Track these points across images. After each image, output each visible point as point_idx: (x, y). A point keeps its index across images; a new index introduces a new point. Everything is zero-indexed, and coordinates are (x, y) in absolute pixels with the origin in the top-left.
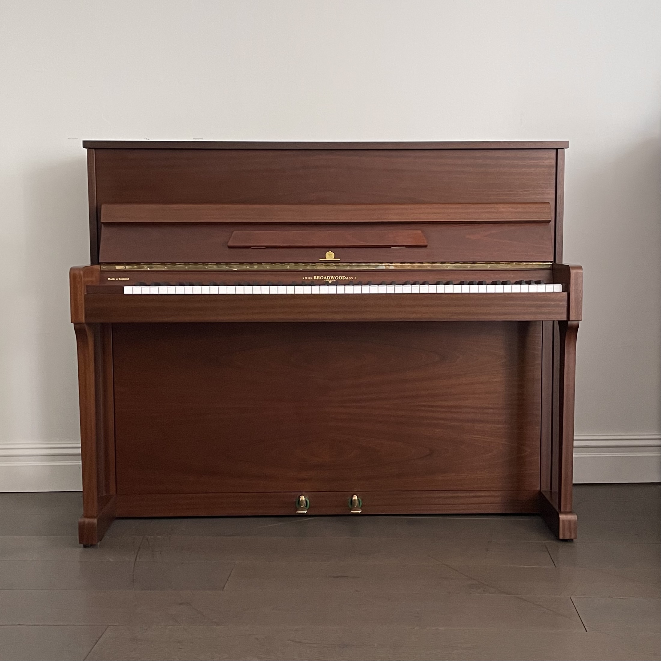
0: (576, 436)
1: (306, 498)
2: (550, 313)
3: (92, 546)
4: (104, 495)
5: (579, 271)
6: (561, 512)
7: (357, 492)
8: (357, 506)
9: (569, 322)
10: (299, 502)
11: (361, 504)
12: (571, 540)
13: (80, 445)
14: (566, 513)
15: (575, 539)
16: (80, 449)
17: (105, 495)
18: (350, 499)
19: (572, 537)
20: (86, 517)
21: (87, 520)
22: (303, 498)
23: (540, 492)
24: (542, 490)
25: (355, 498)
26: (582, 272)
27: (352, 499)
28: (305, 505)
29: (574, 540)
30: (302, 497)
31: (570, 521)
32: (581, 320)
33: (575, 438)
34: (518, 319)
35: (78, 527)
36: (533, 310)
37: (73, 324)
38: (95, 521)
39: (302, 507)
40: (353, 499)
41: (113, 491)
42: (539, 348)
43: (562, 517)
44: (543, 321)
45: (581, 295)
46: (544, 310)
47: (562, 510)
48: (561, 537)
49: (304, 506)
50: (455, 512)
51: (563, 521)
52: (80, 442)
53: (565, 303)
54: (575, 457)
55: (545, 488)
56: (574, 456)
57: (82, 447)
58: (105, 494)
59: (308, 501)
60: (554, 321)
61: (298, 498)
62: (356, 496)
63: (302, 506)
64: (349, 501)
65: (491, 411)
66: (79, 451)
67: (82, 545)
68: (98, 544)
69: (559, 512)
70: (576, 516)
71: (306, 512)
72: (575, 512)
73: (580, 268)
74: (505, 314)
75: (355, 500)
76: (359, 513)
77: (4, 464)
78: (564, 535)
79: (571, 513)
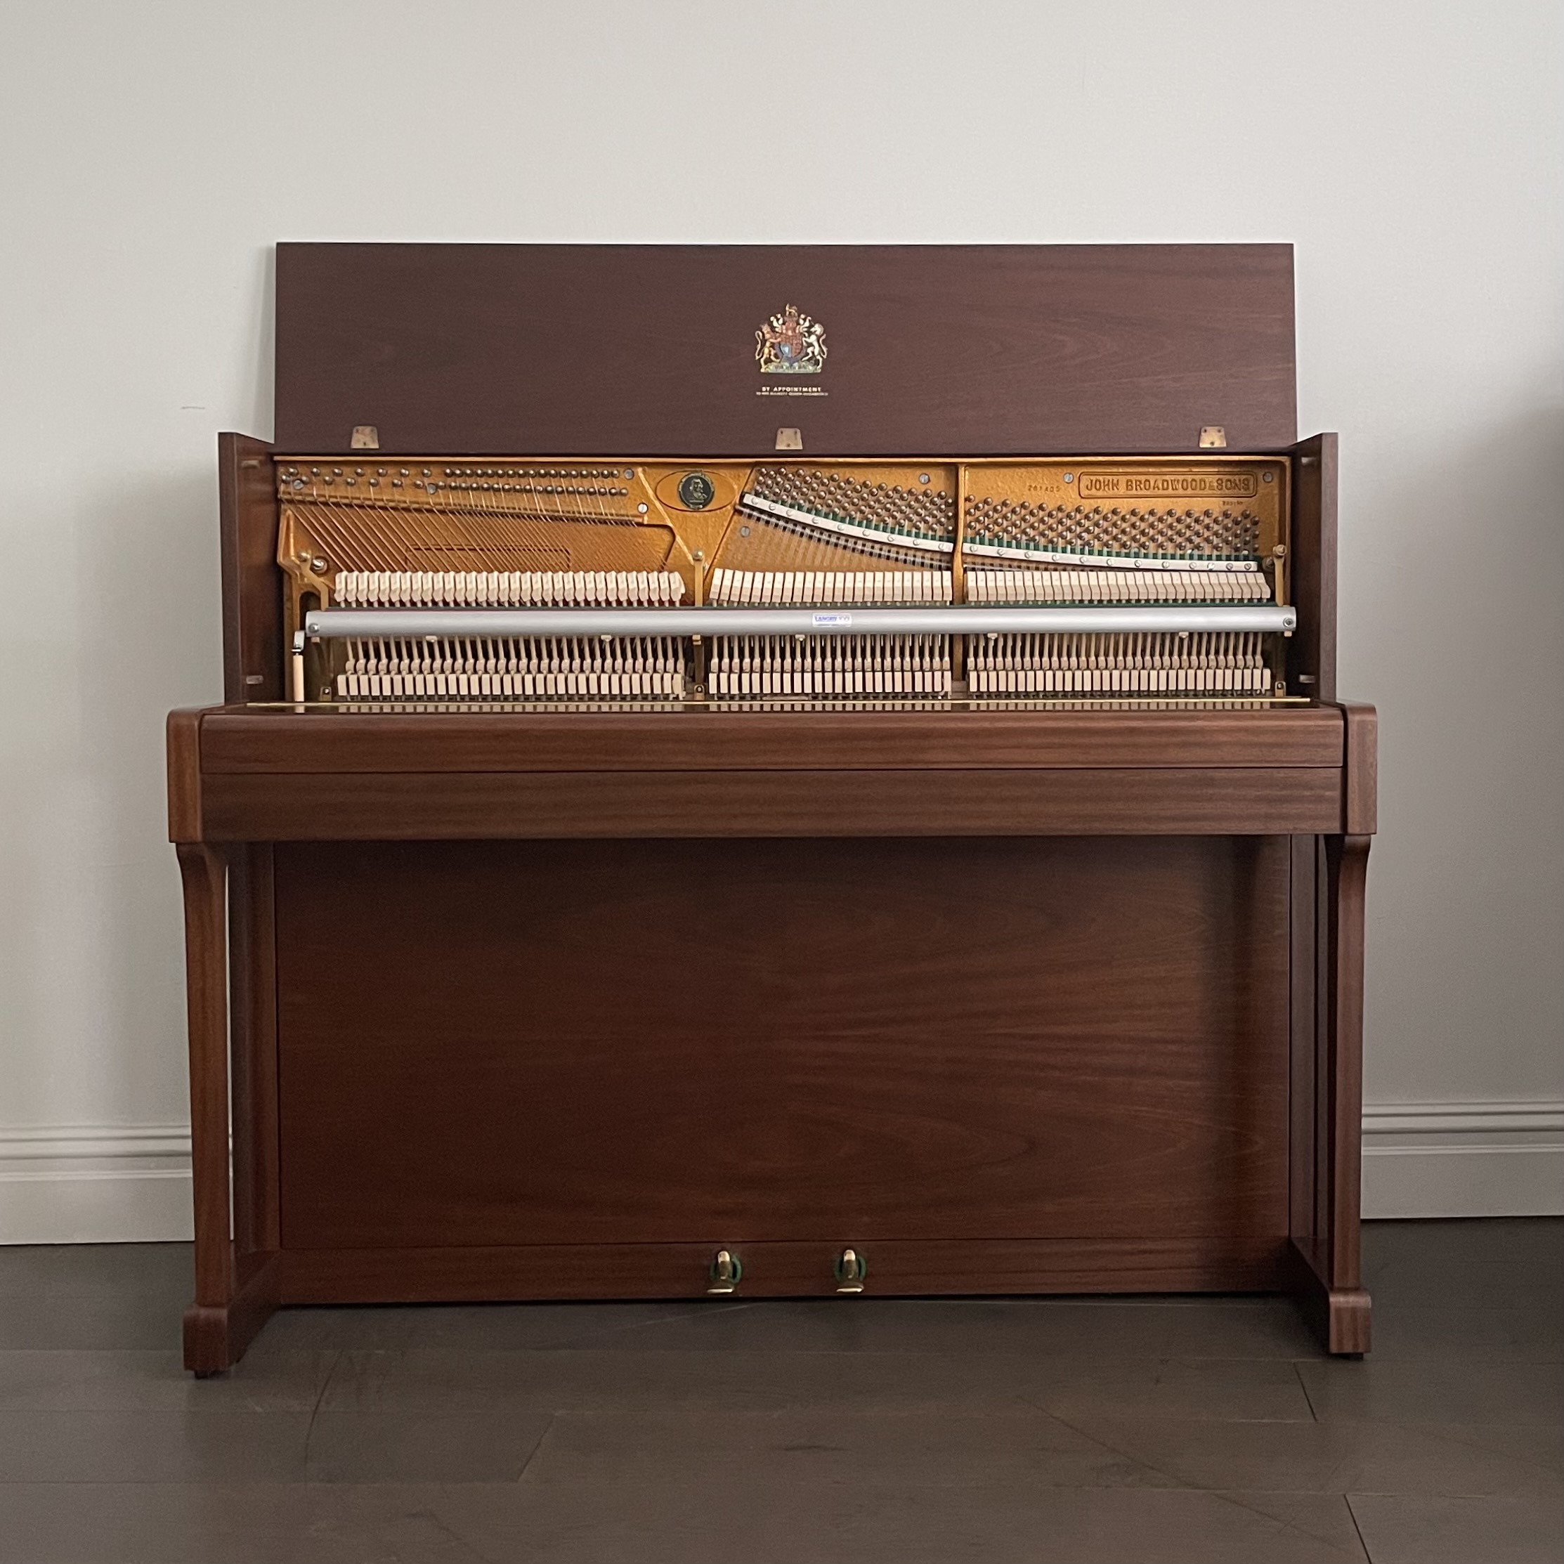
0: (1367, 1105)
1: (734, 1257)
2: (1301, 817)
3: (216, 1374)
4: (250, 1252)
5: (1368, 717)
6: (1332, 1289)
7: (854, 1243)
8: (854, 1276)
9: (1347, 839)
10: (718, 1268)
11: (863, 1273)
12: (1357, 1357)
13: (189, 1131)
14: (1345, 1291)
15: (1366, 1352)
16: (190, 1141)
17: (254, 1250)
18: (838, 1260)
19: (1360, 1350)
20: (202, 1304)
21: (203, 1312)
22: (725, 1257)
23: (1289, 1240)
24: (1293, 1236)
25: (851, 1256)
26: (1375, 719)
27: (843, 1258)
28: (731, 1275)
29: (1365, 1356)
30: (724, 1255)
31: (1354, 1311)
32: (1375, 833)
33: (1363, 1112)
34: (1227, 830)
35: (181, 1327)
36: (1263, 809)
37: (174, 844)
38: (223, 1313)
39: (723, 1278)
40: (846, 1258)
41: (272, 1243)
42: (1284, 897)
43: (1336, 1300)
44: (1291, 835)
45: (1372, 772)
46: (1286, 809)
47: (1336, 1284)
48: (1334, 1348)
49: (729, 1276)
50: (1091, 1289)
51: (1338, 1310)
52: (189, 1123)
53: (1337, 794)
54: (1365, 1156)
55: (1300, 1231)
56: (1362, 1153)
57: (194, 1137)
58: (252, 1250)
59: (738, 1263)
60: (1317, 836)
61: (713, 1257)
62: (852, 1252)
63: (723, 1276)
64: (837, 1263)
65: (1173, 1048)
66: (188, 1145)
67: (192, 1373)
68: (233, 1368)
69: (1329, 1290)
70: (1369, 1299)
71: (730, 1291)
72: (1365, 1290)
73: (1372, 710)
74: (1196, 818)
75: (849, 1262)
76: (856, 1292)
77: (11, 1176)
78: (1340, 1342)
79: (1356, 1290)
